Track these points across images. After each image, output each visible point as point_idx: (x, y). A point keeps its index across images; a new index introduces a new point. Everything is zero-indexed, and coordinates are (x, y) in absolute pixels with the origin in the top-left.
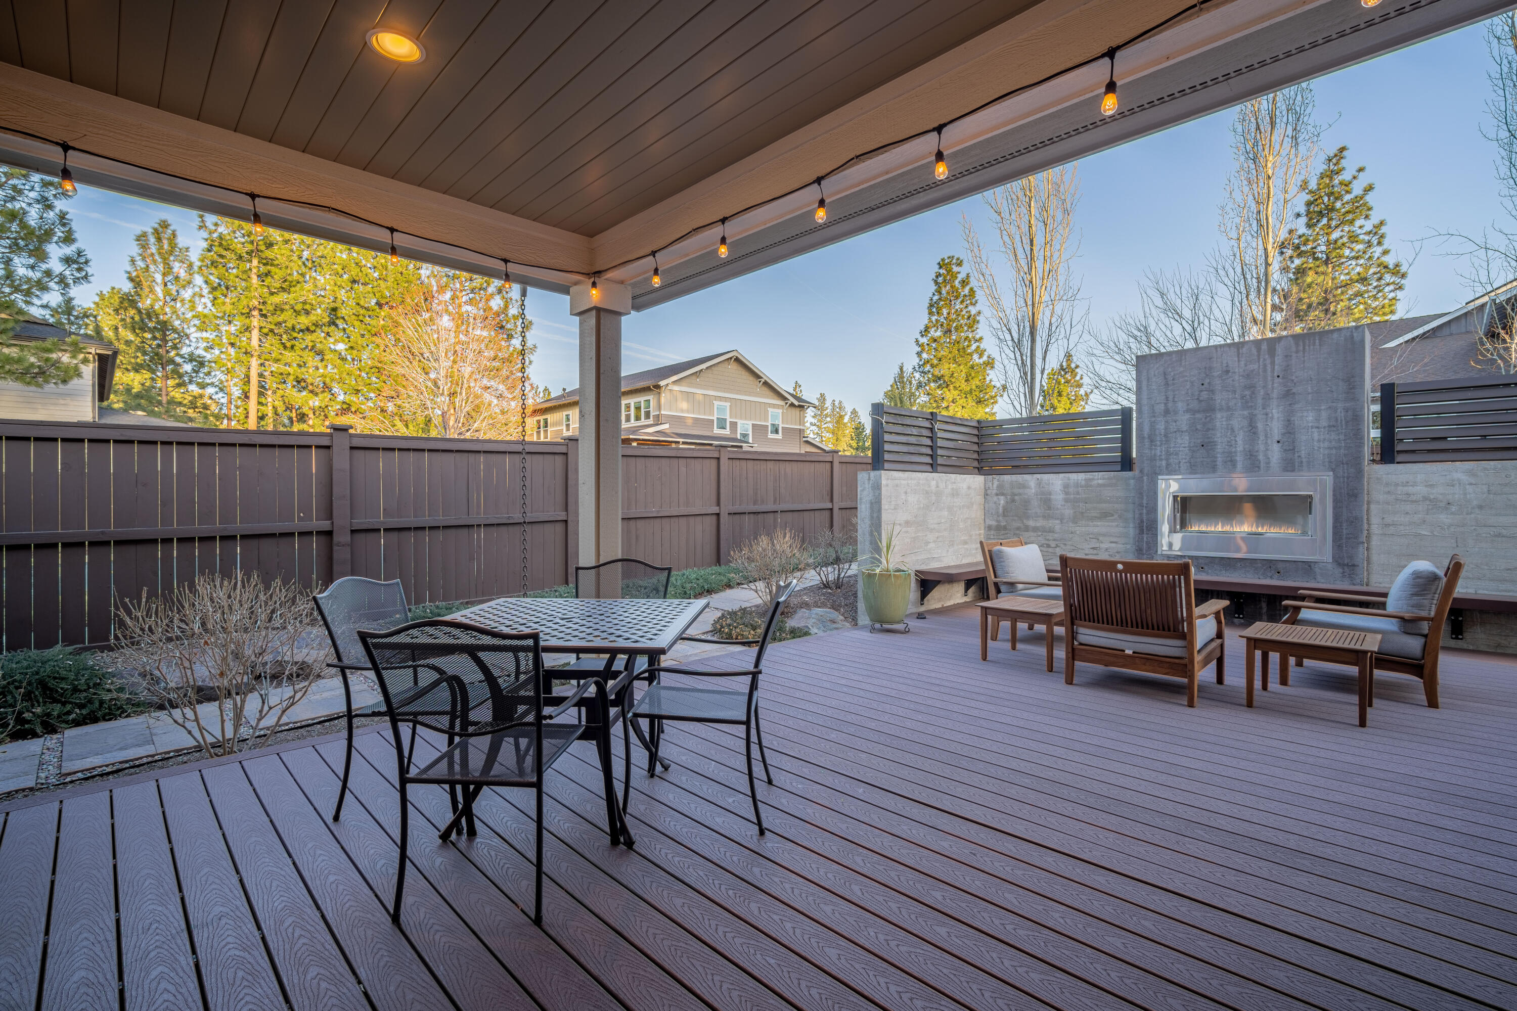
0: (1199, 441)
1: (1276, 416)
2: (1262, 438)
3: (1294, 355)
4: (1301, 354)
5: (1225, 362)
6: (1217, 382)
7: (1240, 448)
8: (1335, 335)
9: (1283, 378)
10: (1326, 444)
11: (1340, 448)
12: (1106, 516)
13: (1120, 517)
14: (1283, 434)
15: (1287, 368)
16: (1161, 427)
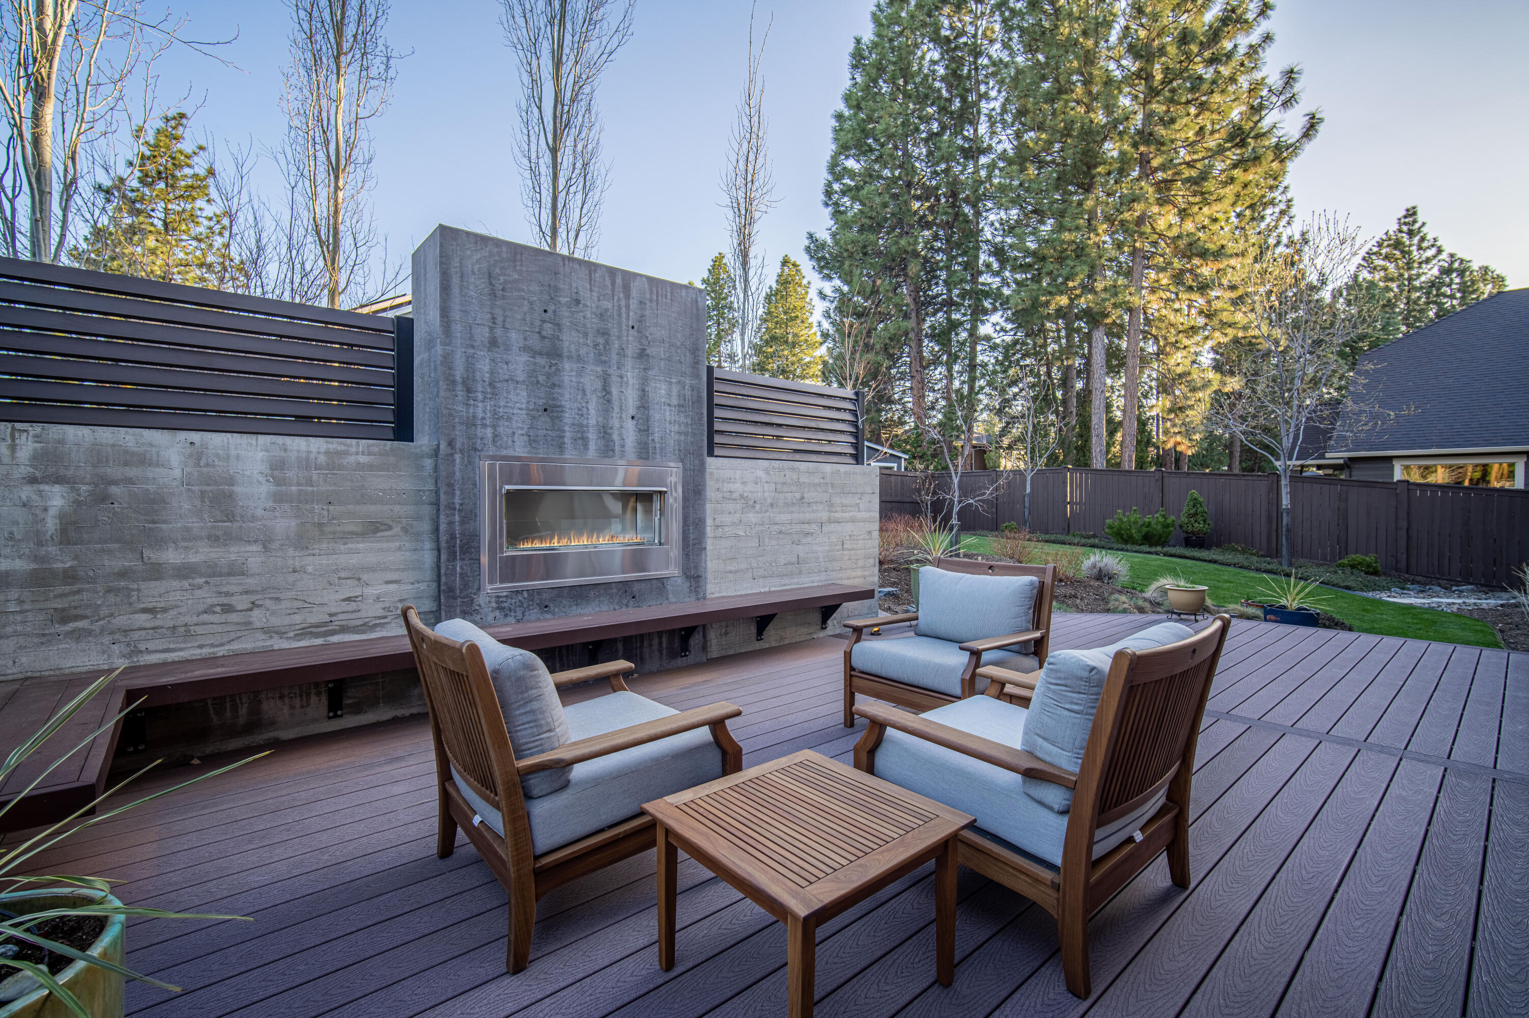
0: (541, 402)
1: (631, 381)
2: (617, 409)
3: (648, 304)
4: (654, 305)
5: (574, 285)
6: (565, 312)
7: (592, 422)
8: (684, 293)
9: (639, 332)
10: (676, 428)
11: (686, 434)
12: (376, 530)
13: (405, 530)
14: (638, 408)
15: (641, 319)
16: (484, 366)
